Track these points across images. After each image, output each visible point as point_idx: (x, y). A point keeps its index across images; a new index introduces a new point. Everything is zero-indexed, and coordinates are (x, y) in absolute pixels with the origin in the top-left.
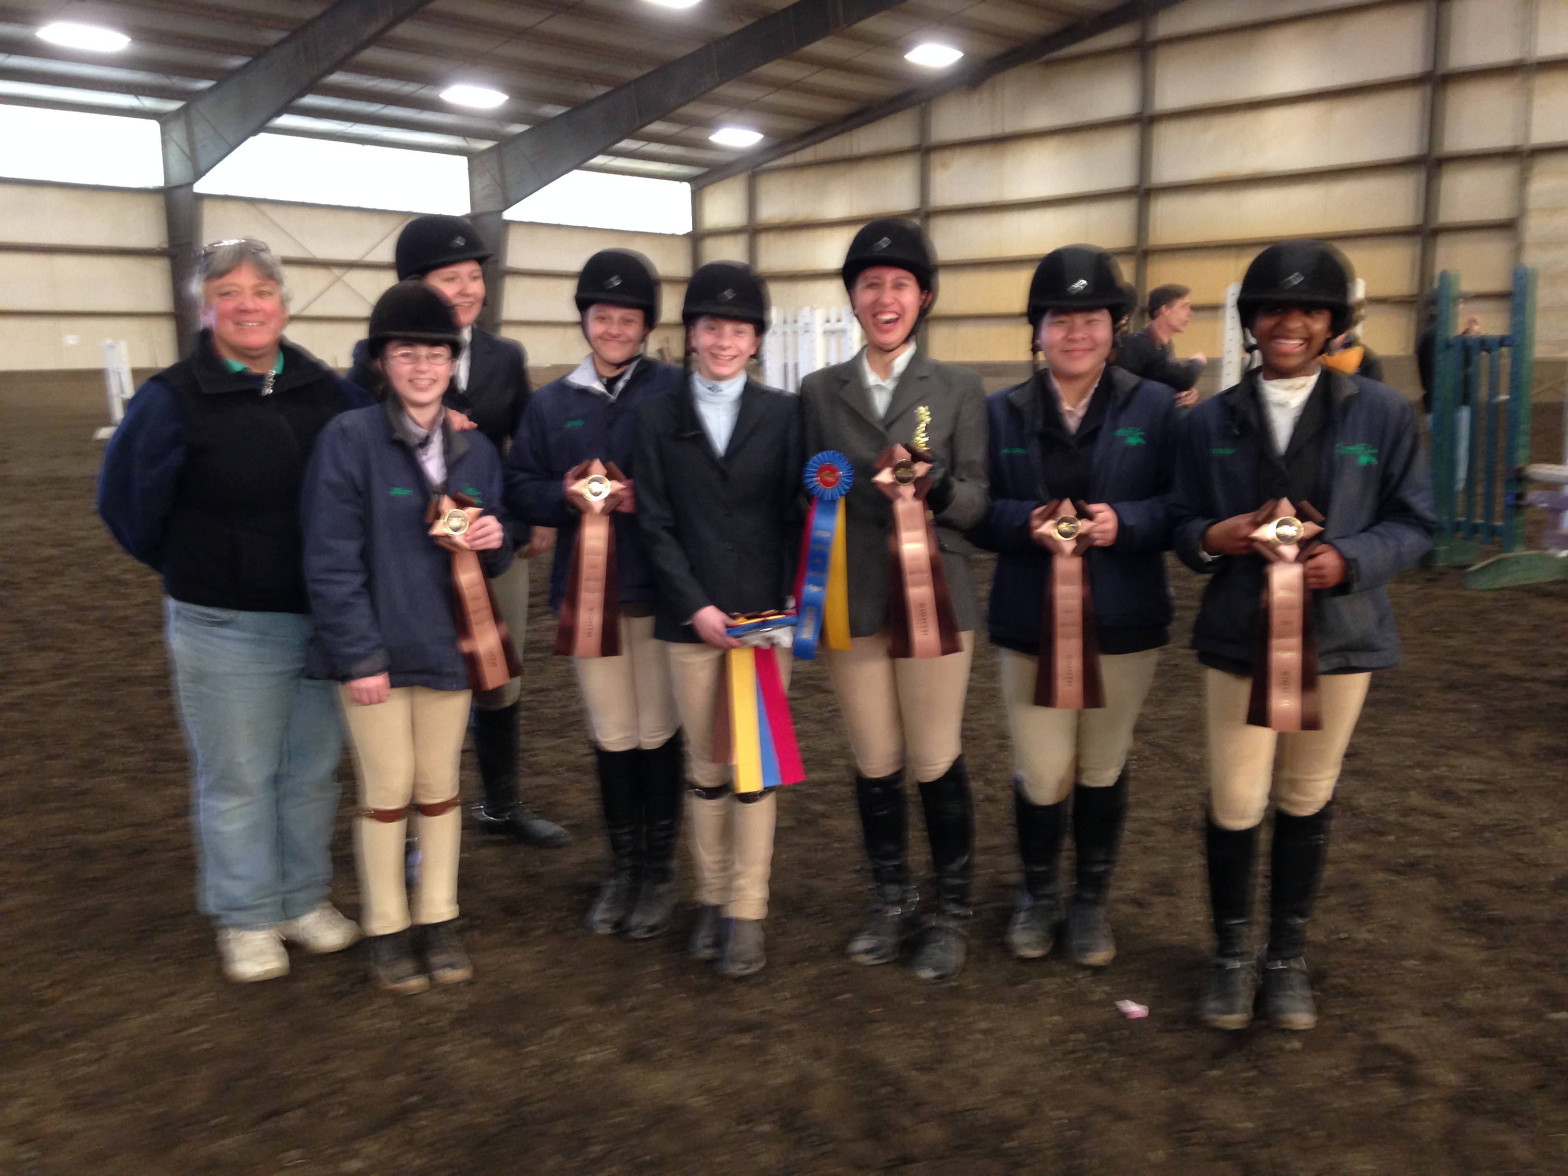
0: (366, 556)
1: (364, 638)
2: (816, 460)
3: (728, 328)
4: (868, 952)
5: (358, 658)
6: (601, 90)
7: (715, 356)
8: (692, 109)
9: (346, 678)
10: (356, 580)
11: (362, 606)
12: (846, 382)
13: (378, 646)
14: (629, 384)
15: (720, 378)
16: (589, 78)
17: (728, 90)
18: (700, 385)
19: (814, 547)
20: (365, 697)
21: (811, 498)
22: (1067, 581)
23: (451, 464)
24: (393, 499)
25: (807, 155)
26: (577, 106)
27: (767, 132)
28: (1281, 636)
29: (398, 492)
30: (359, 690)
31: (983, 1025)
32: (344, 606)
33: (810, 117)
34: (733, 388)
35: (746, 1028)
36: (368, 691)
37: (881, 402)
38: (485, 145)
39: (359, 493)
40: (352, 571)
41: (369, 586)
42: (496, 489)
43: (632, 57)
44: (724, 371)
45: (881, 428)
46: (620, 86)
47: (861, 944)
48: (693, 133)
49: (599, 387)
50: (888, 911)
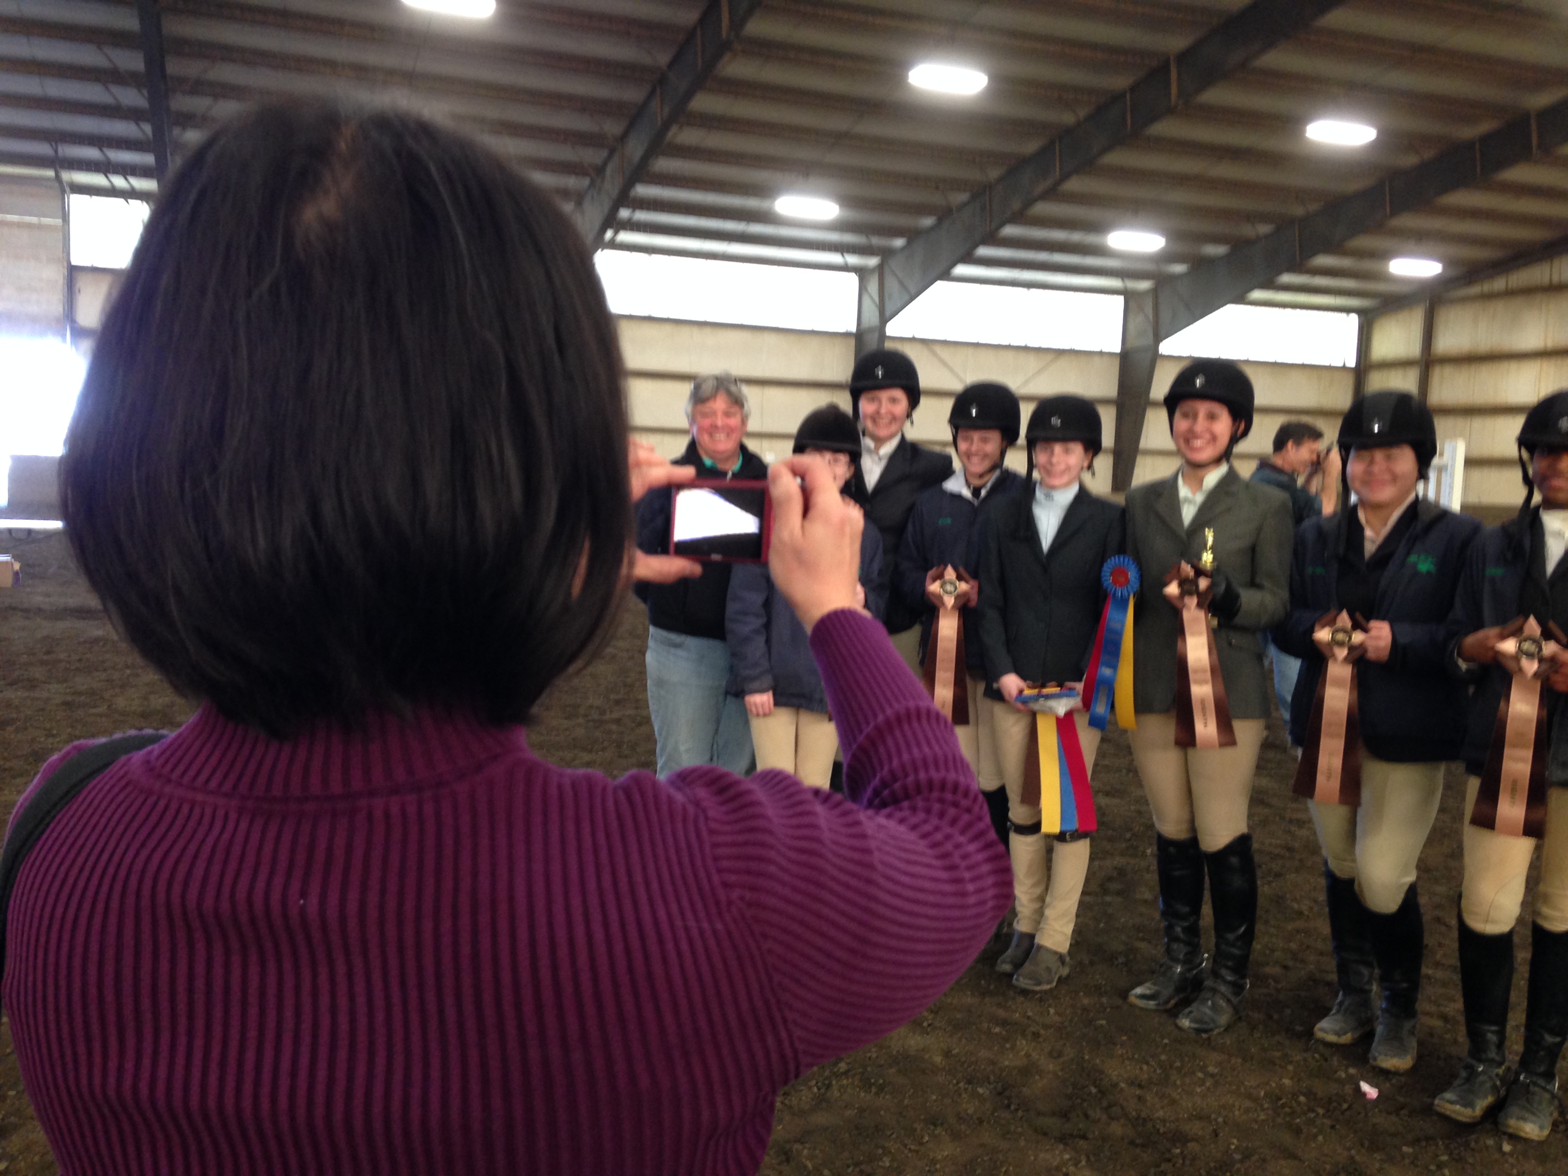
0: (767, 606)
1: (756, 664)
4: (1143, 997)
5: (749, 678)
6: (1264, 229)
8: (1363, 242)
9: (742, 693)
10: (757, 622)
11: (761, 641)
13: (768, 671)
15: (1055, 489)
16: (1251, 217)
17: (1407, 221)
18: (1039, 494)
19: (1107, 635)
20: (756, 710)
22: (1338, 683)
25: (1499, 284)
26: (1239, 245)
27: (1448, 263)
28: (1515, 746)
30: (750, 703)
31: (1211, 1069)
32: (745, 640)
33: (1501, 244)
34: (1066, 496)
35: (1004, 1023)
36: (756, 705)
38: (1144, 285)
40: (755, 615)
41: (767, 627)
43: (1300, 195)
44: (1056, 483)
45: (1184, 535)
46: (1283, 223)
47: (1138, 990)
48: (1367, 265)
49: (967, 493)
50: (1170, 968)
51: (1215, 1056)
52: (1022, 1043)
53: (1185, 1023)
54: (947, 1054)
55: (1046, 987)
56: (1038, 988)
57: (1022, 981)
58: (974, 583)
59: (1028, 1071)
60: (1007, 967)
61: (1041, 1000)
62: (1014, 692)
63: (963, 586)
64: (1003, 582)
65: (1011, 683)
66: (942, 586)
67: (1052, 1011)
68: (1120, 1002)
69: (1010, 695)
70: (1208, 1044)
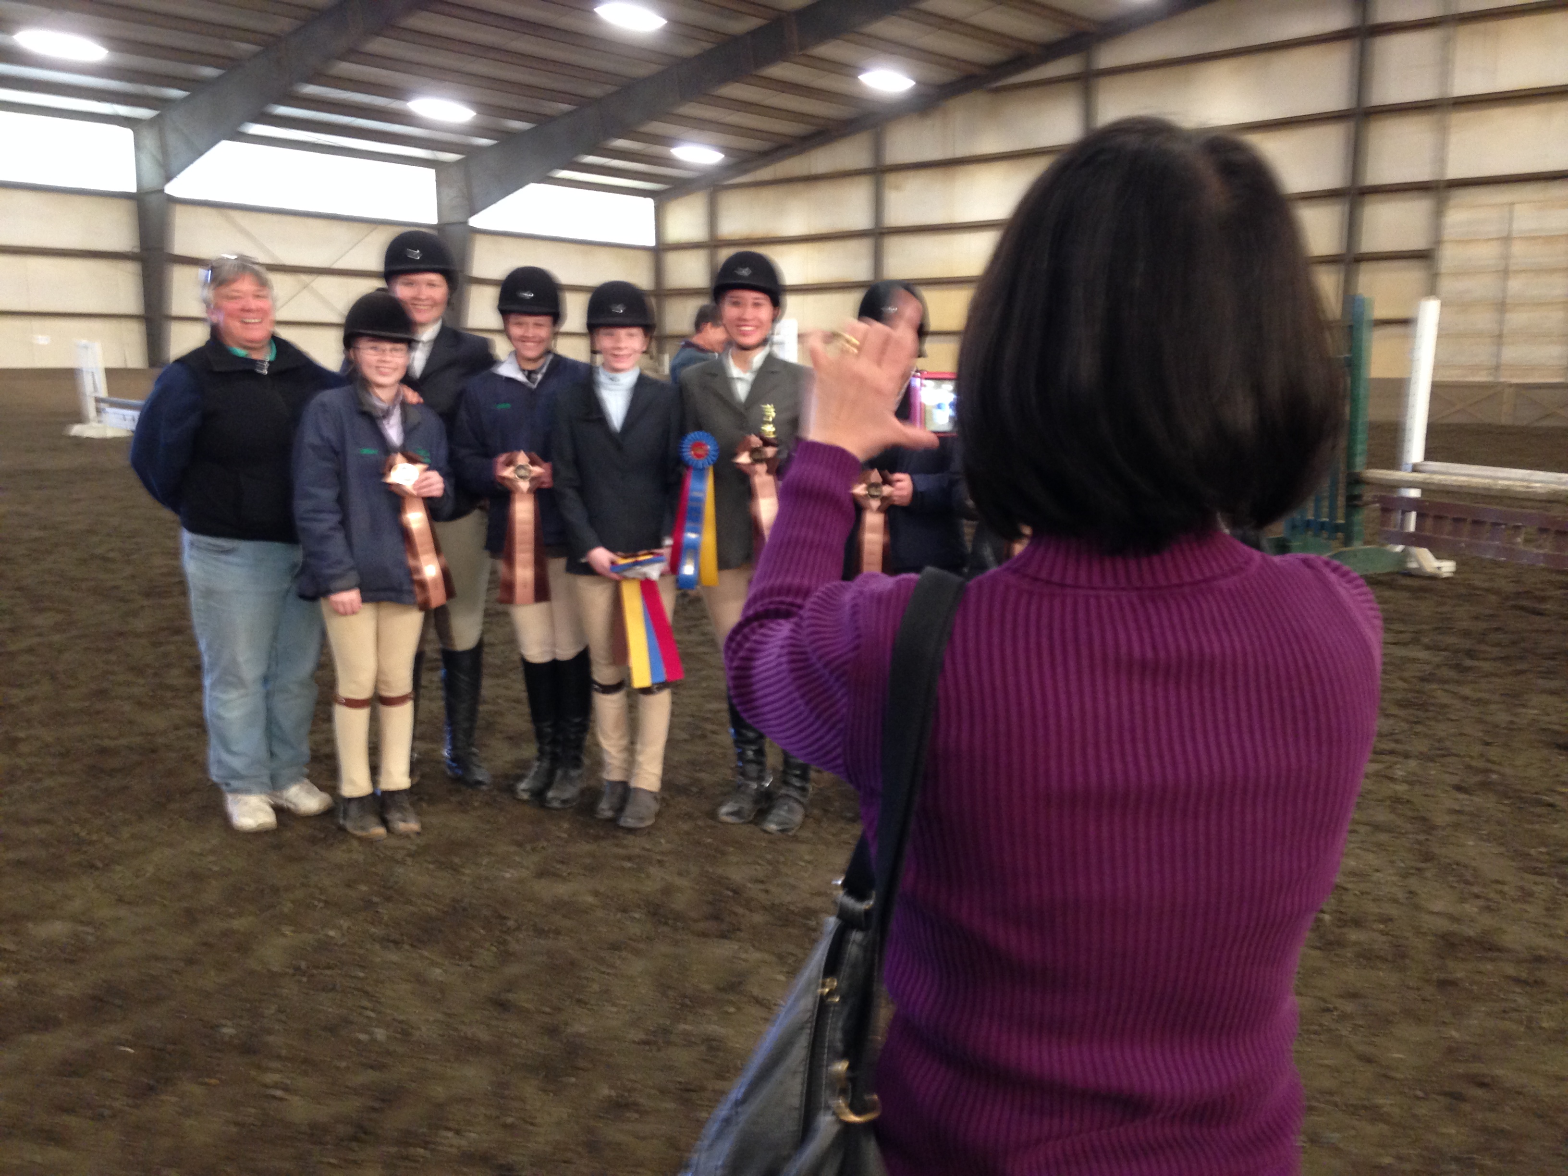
0: (342, 501)
1: (340, 562)
2: (693, 436)
3: (623, 332)
4: (729, 814)
5: (333, 577)
6: (565, 107)
7: (616, 356)
8: (653, 127)
9: (326, 592)
10: (333, 519)
11: (339, 537)
12: (714, 375)
13: (352, 569)
14: (546, 376)
15: (617, 370)
17: (691, 109)
18: (603, 377)
19: (690, 504)
20: (341, 609)
21: (688, 467)
22: (875, 529)
23: (408, 430)
24: (362, 457)
25: (766, 173)
26: (542, 120)
27: (727, 151)
29: (366, 451)
30: (336, 603)
32: (324, 538)
33: (767, 135)
34: (628, 379)
35: (630, 858)
36: (343, 604)
37: (742, 390)
38: (452, 157)
39: (336, 453)
40: (331, 512)
41: (344, 523)
42: (443, 452)
43: (597, 76)
44: (619, 365)
45: (742, 409)
46: (583, 102)
47: (724, 810)
48: (656, 149)
49: (520, 377)
50: (747, 786)
51: (803, 848)
52: (653, 870)
53: (772, 827)
54: (596, 894)
55: (649, 823)
56: (642, 825)
57: (628, 821)
58: (546, 465)
59: (668, 890)
60: (609, 814)
61: (649, 833)
62: (607, 564)
63: (537, 470)
64: (577, 463)
65: (601, 556)
66: (515, 471)
67: (663, 841)
68: (711, 822)
69: (603, 567)
70: (795, 839)
